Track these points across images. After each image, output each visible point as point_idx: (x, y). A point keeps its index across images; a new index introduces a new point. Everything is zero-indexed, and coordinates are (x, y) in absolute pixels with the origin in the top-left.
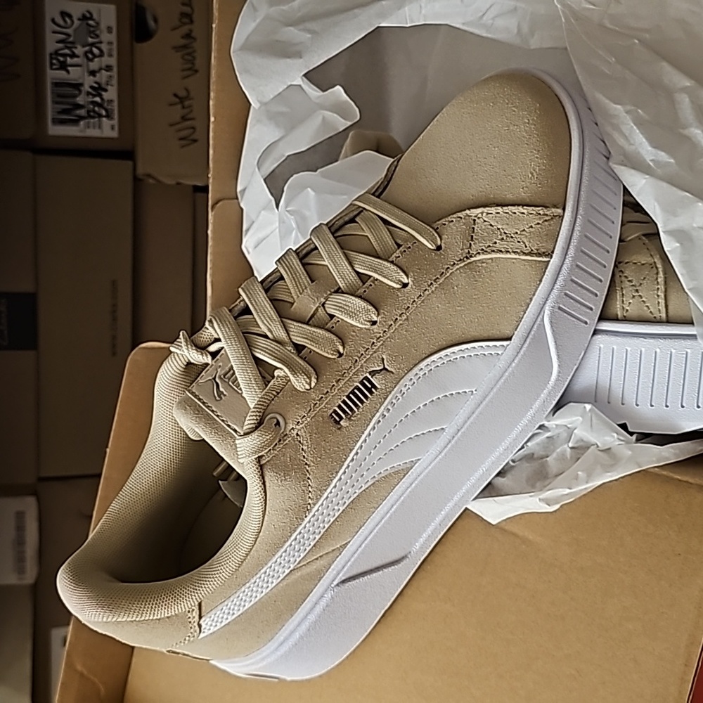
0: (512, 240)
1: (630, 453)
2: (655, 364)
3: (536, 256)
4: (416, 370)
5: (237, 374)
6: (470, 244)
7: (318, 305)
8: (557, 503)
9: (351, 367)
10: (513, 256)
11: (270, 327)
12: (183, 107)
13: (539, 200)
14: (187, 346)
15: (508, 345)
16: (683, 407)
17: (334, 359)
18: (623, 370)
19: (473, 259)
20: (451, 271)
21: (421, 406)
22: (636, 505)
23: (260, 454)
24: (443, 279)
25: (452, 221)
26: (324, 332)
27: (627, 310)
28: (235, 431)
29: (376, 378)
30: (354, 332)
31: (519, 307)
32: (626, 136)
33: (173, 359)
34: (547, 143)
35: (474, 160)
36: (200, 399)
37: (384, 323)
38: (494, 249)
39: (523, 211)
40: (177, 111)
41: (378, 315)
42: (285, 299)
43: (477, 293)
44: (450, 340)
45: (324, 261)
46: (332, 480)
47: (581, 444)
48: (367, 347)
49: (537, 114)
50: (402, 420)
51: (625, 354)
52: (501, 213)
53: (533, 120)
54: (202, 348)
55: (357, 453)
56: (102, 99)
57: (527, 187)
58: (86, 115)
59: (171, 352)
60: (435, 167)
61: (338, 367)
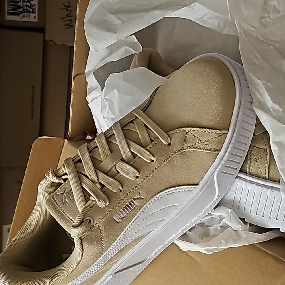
0: (203, 143)
1: (245, 236)
2: (260, 197)
3: (214, 151)
4: (154, 198)
5: (73, 193)
6: (184, 144)
7: (112, 166)
8: (212, 252)
9: (125, 197)
10: (203, 150)
11: (90, 174)
12: (67, 11)
13: (217, 127)
14: (52, 176)
15: (197, 187)
16: (270, 218)
17: (118, 193)
18: (246, 197)
19: (184, 151)
20: (174, 156)
21: (156, 212)
22: (244, 258)
23: (81, 236)
24: (170, 159)
25: (177, 132)
26: (114, 180)
27: (251, 170)
28: (71, 220)
29: (136, 201)
30: (128, 181)
31: (203, 172)
32: (261, 94)
33: (46, 180)
34: (224, 100)
35: (189, 103)
36: (56, 203)
37: (142, 178)
38: (194, 147)
39: (209, 131)
40: (65, 13)
41: (139, 174)
42: (98, 159)
43: (185, 165)
44: (171, 185)
45: (117, 142)
46: (113, 243)
47: (225, 225)
48: (133, 188)
49: (221, 85)
50: (146, 218)
51: (248, 190)
52: (199, 131)
53: (219, 88)
54: (59, 177)
55: (125, 232)
56: (31, 4)
57: (212, 120)
58: (23, 11)
59: (45, 177)
60: (172, 102)
61: (119, 197)
